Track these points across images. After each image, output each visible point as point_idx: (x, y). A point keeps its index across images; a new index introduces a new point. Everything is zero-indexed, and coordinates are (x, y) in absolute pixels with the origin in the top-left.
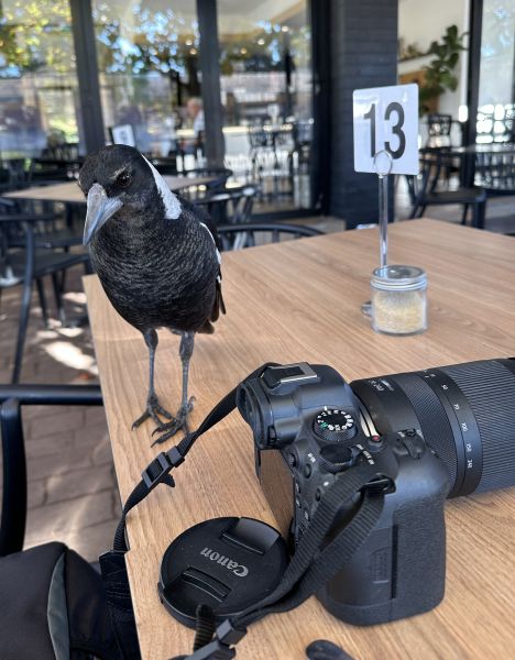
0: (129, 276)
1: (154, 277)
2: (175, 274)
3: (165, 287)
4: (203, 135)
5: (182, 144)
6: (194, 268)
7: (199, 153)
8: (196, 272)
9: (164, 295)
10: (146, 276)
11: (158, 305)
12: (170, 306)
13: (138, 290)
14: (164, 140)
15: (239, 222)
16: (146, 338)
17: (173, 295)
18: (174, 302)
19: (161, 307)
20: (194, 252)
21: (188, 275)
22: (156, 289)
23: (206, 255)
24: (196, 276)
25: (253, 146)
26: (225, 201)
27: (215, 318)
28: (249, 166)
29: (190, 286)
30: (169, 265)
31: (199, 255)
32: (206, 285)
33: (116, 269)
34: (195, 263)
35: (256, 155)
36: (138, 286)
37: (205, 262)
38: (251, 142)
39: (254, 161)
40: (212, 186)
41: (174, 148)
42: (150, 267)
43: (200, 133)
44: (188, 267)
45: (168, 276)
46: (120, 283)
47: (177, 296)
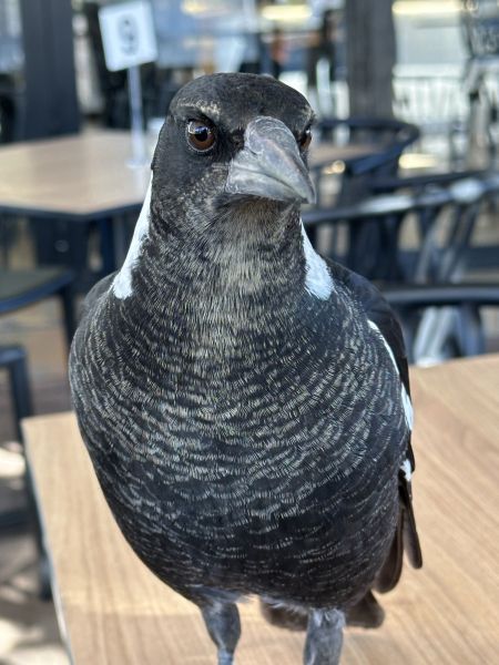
0: (176, 443)
1: (237, 451)
2: (295, 449)
3: (265, 484)
4: (336, 19)
5: (277, 46)
6: (344, 439)
7: (322, 70)
8: (347, 450)
9: (260, 505)
10: (219, 445)
11: (242, 533)
12: (272, 538)
13: (196, 485)
14: (227, 34)
15: (434, 278)
16: (209, 621)
17: (284, 508)
18: (286, 526)
19: (248, 537)
20: (348, 399)
21: (325, 456)
22: (240, 488)
23: (378, 407)
24: (348, 462)
25: (473, 56)
26: (399, 216)
27: (390, 580)
28: (461, 106)
29: (331, 488)
30: (281, 423)
31: (361, 405)
32: (373, 486)
33: (142, 424)
34: (348, 426)
35: (481, 78)
36: (196, 472)
37: (374, 424)
38: (469, 44)
39: (474, 97)
40: (360, 169)
41: (252, 55)
42: (234, 420)
43: (327, 14)
44: (329, 435)
45: (274, 452)
46: (150, 465)
47: (293, 511)
